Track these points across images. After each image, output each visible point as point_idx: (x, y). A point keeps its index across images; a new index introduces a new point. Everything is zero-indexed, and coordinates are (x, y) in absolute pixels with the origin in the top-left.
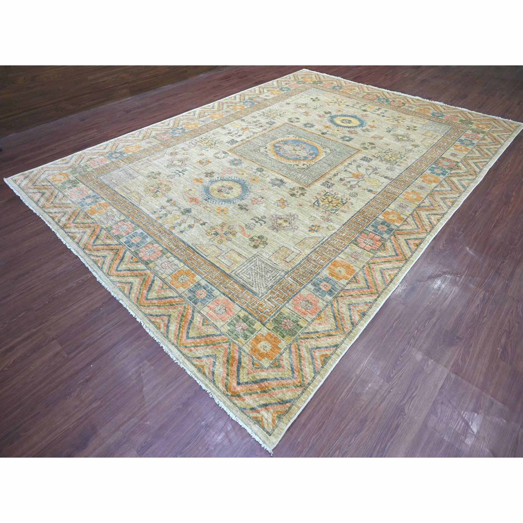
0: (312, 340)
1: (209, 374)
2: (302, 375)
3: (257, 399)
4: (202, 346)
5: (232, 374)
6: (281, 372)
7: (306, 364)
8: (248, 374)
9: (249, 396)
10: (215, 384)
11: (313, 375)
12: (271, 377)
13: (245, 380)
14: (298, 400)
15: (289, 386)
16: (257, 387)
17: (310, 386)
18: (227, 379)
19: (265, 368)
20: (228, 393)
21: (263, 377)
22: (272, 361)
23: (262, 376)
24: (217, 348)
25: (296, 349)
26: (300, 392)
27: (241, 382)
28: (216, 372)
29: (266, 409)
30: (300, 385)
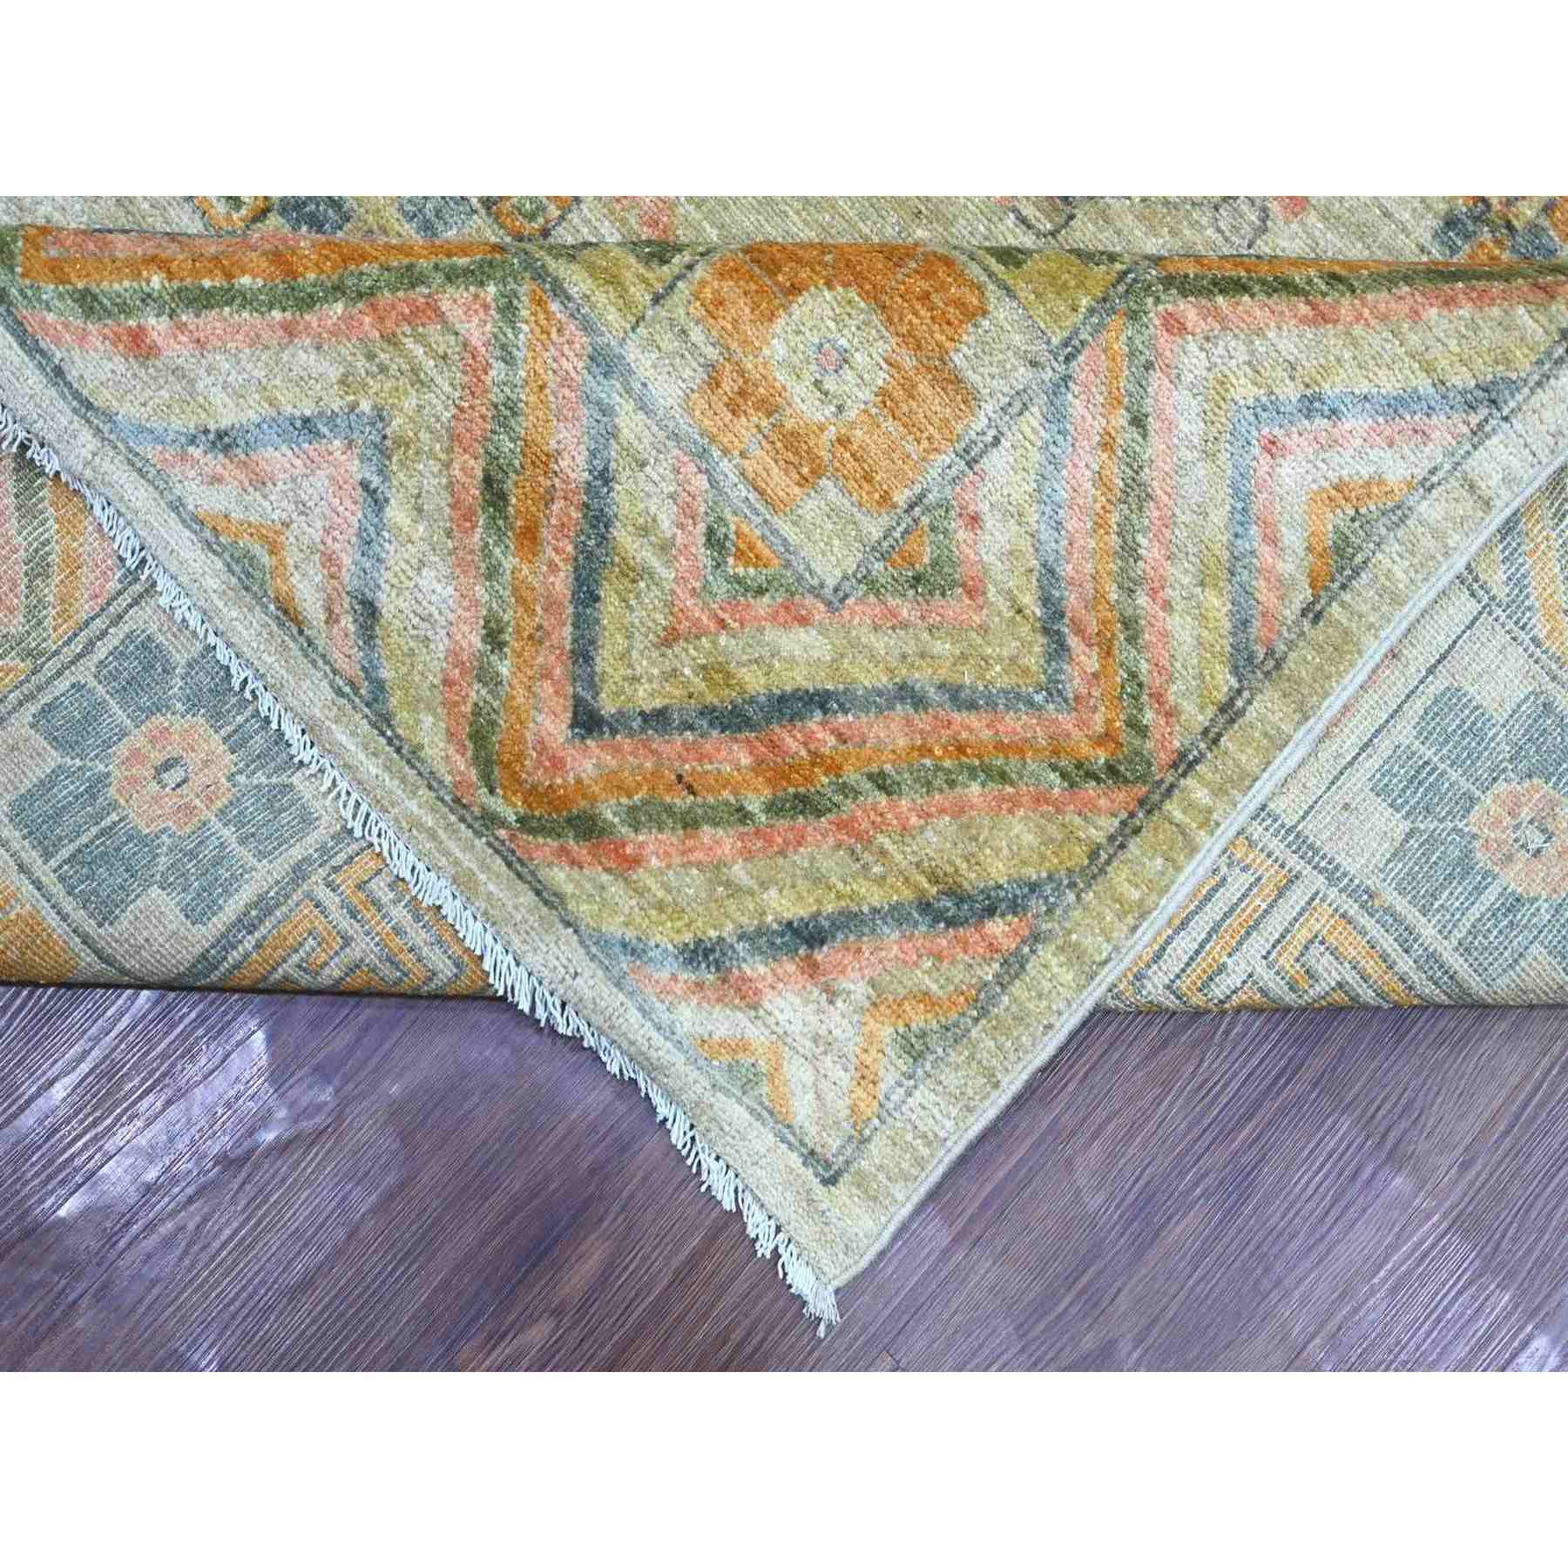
0: (1280, 302)
1: (332, 619)
2: (1133, 675)
3: (739, 872)
4: (246, 300)
5: (529, 626)
6: (957, 631)
7: (1171, 570)
8: (670, 638)
9: (670, 838)
10: (382, 721)
11: (1224, 681)
12: (868, 677)
13: (646, 697)
14: (1089, 896)
15: (1014, 761)
16: (745, 760)
17: (1189, 782)
18: (487, 676)
19: (816, 591)
20: (497, 804)
21: (797, 679)
22: (885, 520)
23: (792, 661)
24: (391, 340)
25: (1114, 401)
26: (1100, 829)
27: (608, 705)
28: (387, 603)
29: (812, 969)
30: (1111, 769)
